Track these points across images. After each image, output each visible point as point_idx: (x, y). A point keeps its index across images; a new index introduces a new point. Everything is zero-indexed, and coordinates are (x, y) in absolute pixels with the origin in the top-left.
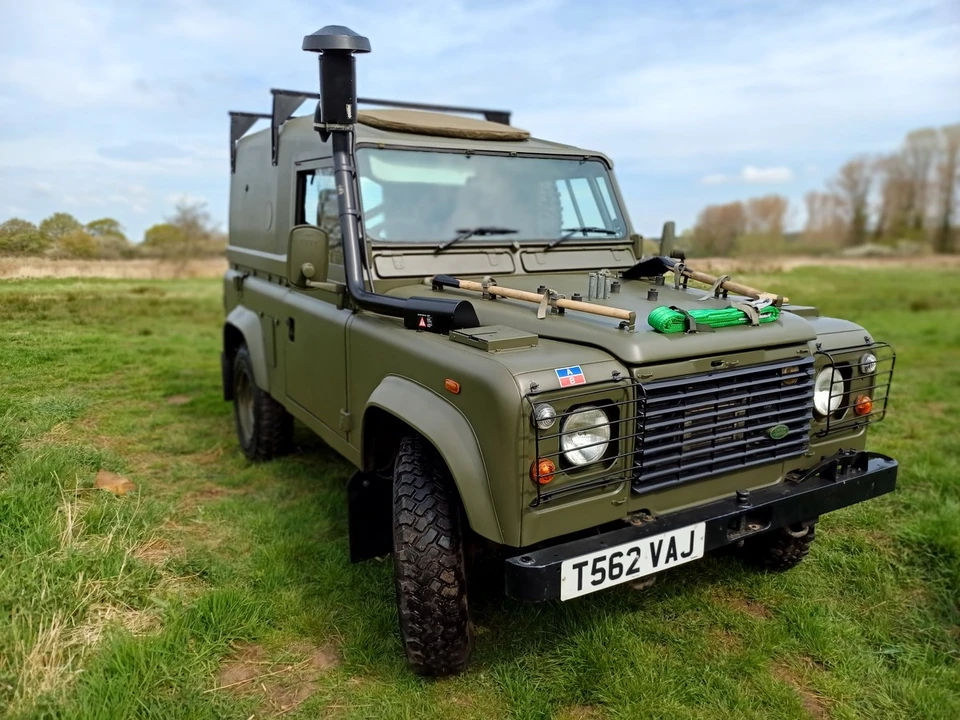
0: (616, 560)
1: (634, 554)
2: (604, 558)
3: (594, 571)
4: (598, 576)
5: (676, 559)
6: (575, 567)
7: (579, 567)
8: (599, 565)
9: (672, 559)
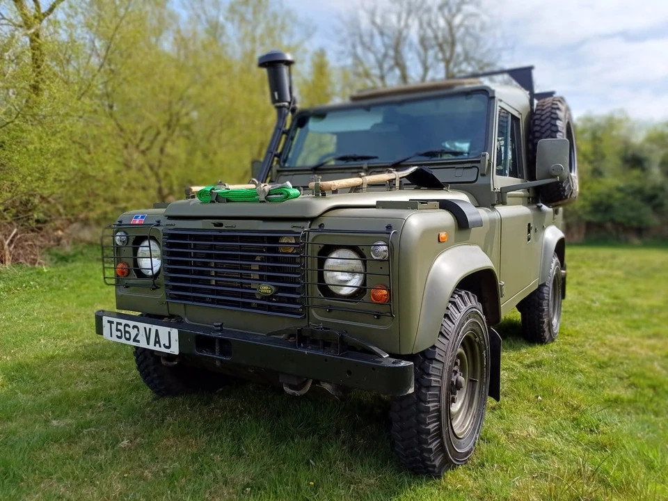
0: (127, 329)
1: (136, 329)
2: (121, 324)
3: (118, 330)
4: (119, 334)
5: (160, 346)
6: (109, 322)
7: (111, 322)
8: (119, 327)
9: (157, 345)
